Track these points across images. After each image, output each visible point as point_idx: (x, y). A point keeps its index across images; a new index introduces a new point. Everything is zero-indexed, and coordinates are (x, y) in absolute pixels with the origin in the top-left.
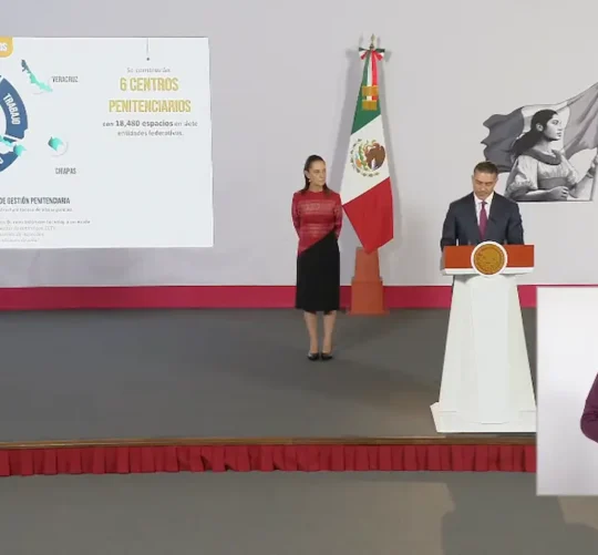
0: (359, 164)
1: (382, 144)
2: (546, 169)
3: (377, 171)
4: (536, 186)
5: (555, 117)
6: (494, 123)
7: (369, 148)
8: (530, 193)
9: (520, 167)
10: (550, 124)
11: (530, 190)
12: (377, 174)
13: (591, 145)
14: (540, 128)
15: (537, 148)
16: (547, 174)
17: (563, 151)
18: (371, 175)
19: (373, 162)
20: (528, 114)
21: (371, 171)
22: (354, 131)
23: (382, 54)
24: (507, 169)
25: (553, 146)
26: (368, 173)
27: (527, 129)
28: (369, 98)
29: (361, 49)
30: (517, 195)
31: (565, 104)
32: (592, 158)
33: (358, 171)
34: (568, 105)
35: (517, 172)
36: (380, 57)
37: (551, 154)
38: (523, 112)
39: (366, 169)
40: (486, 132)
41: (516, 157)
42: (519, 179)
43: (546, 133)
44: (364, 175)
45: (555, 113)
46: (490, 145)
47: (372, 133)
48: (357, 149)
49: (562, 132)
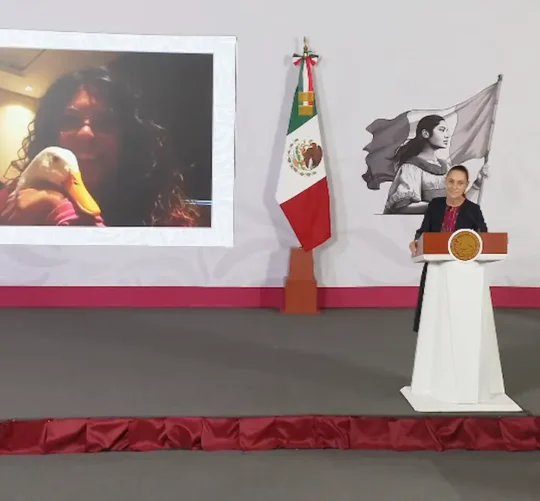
0: (296, 163)
1: (319, 143)
2: (430, 178)
3: (314, 170)
4: (419, 197)
5: (442, 123)
6: (378, 128)
7: (307, 148)
8: (413, 205)
9: (403, 176)
10: (436, 130)
11: (412, 201)
12: (315, 173)
13: (479, 154)
14: (425, 134)
15: (422, 156)
16: (432, 185)
17: (449, 161)
18: (309, 175)
19: (311, 161)
20: (414, 119)
21: (308, 171)
22: (289, 132)
23: (315, 59)
24: (390, 178)
25: (439, 154)
26: (305, 172)
27: (412, 135)
28: (306, 104)
29: (295, 56)
30: (398, 206)
31: (453, 110)
32: (480, 169)
33: (296, 170)
34: (456, 111)
35: (400, 182)
36: (313, 63)
37: (437, 163)
38: (409, 116)
39: (303, 169)
40: (369, 138)
41: (400, 165)
42: (402, 189)
43: (432, 140)
44: (302, 174)
45: (442, 119)
46: (372, 151)
47: (308, 133)
48: (294, 149)
49: (449, 139)
